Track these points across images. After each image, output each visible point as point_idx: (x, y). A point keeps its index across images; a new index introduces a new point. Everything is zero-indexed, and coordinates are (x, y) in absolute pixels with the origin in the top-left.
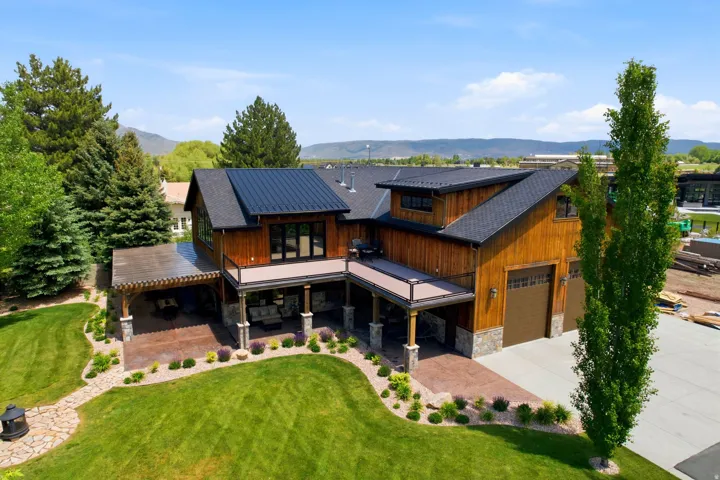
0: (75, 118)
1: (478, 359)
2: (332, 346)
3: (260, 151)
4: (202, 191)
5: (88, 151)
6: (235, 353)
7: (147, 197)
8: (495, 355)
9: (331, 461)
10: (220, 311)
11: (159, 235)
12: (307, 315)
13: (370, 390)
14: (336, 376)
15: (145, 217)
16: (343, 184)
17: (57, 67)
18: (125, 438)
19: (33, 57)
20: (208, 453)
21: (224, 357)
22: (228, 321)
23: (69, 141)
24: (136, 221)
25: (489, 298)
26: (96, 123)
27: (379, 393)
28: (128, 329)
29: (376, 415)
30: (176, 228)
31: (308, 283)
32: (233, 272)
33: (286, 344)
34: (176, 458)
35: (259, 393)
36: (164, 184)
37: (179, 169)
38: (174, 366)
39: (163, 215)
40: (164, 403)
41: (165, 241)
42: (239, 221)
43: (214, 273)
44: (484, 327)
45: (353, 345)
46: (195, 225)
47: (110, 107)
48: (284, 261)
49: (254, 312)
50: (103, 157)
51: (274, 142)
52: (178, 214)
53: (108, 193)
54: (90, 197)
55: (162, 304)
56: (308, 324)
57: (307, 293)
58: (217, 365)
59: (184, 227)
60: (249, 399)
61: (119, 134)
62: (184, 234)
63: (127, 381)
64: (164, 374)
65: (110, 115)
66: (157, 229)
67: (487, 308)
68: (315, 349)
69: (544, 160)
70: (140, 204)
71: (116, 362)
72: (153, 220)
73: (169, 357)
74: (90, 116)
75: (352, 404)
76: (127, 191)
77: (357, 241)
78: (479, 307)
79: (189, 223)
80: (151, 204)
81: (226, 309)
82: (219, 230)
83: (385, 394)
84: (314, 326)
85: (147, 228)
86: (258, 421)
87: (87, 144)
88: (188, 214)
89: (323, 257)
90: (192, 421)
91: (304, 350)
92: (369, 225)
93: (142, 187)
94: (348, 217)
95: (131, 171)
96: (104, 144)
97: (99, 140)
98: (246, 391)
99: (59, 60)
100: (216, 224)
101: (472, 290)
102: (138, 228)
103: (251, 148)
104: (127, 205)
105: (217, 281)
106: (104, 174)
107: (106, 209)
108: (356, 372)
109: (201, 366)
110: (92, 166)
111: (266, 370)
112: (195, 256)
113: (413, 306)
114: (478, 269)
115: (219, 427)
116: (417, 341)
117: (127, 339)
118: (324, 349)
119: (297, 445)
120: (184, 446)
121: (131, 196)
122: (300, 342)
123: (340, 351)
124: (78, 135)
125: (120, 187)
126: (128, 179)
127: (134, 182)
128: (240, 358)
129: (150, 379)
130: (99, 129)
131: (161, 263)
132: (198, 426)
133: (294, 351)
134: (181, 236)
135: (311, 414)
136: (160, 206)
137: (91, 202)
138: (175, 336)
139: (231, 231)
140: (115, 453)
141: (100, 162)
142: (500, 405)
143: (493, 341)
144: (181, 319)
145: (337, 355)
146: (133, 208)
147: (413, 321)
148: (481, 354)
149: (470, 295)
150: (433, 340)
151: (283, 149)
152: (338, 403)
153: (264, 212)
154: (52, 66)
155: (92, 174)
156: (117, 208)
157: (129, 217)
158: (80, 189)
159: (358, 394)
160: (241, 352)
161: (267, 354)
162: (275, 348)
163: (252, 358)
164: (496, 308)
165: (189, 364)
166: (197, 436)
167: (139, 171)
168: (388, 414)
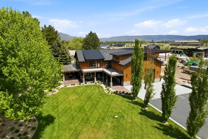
0: (53, 38)
1: (124, 87)
2: (99, 83)
3: (91, 44)
4: (77, 54)
5: (55, 45)
6: (82, 84)
7: (67, 55)
8: (128, 86)
9: (94, 97)
10: (80, 77)
11: (69, 63)
12: (95, 78)
13: (103, 89)
14: (98, 87)
15: (67, 59)
16: (105, 53)
17: (49, 27)
18: (65, 93)
19: (45, 25)
20: (76, 95)
21: (80, 84)
22: (81, 79)
23: (51, 43)
24: (65, 60)
25: (127, 76)
26: (57, 39)
27: (104, 90)
28: (64, 79)
29: (103, 92)
30: (72, 61)
31: (95, 72)
32: (82, 70)
33: (91, 83)
34: (72, 95)
35: (85, 89)
36: (70, 51)
37: (73, 46)
38: (72, 85)
39: (70, 59)
40: (70, 89)
41: (70, 64)
42: (84, 60)
43: (79, 70)
44: (126, 81)
45: (103, 83)
46: (76, 61)
47: (59, 35)
48: (92, 68)
49: (86, 77)
50: (58, 46)
51: (94, 42)
52: (73, 58)
53: (59, 54)
54: (55, 54)
55: (70, 76)
56: (95, 80)
57: (95, 74)
58: (79, 85)
59: (74, 61)
60: (83, 90)
61: (61, 41)
62: (74, 62)
63: (64, 87)
64: (70, 86)
65: (59, 36)
66: (69, 61)
67: (126, 77)
68: (96, 84)
69: (178, 42)
70: (66, 56)
71: (62, 84)
72: (68, 60)
73: (71, 84)
74: (55, 37)
75: (99, 91)
76: (63, 54)
77: (106, 65)
78: (125, 77)
79: (75, 60)
80: (68, 56)
81: (81, 77)
82: (80, 62)
83: (105, 90)
84: (97, 80)
85: (67, 61)
86: (84, 92)
87: (55, 43)
88: (75, 58)
89: (100, 68)
90: (74, 92)
91: (94, 84)
92: (109, 62)
93: (66, 53)
94: (105, 60)
95: (64, 50)
96: (58, 43)
97: (57, 43)
98: (83, 89)
99: (50, 25)
100: (79, 61)
101: (123, 74)
102: (65, 61)
103: (89, 43)
104: (63, 57)
105: (80, 71)
106: (58, 50)
107: (59, 57)
108: (102, 87)
109: (76, 85)
110: (56, 48)
111: (87, 86)
112: (76, 67)
113: (111, 76)
114: (124, 70)
115: (78, 92)
116: (112, 82)
117: (64, 81)
118: (98, 84)
119: (89, 95)
120: (73, 94)
121: (64, 55)
122: (94, 83)
123: (101, 84)
124: (53, 41)
125: (62, 53)
126: (63, 51)
127: (65, 52)
128: (83, 84)
129: (68, 87)
130: (57, 40)
131: (70, 68)
132: (75, 92)
133: (92, 84)
134: (73, 63)
135: (92, 92)
136: (69, 57)
137: (56, 55)
138: (72, 81)
139: (82, 62)
140: (63, 94)
141: (57, 47)
142: (123, 92)
143: (128, 84)
144: (73, 78)
145: (100, 85)
146: (64, 57)
147: (111, 79)
148: (125, 86)
149: (123, 75)
150: (118, 83)
151: (96, 44)
152: (97, 91)
153: (88, 59)
154: (48, 27)
155: (56, 50)
156: (61, 57)
157: (63, 59)
158: (54, 53)
159: (101, 90)
160: (83, 83)
161: (88, 84)
162: (89, 83)
163: (85, 84)
164: (128, 77)
165: (74, 85)
166: (75, 93)
167: (66, 50)
168: (105, 93)
